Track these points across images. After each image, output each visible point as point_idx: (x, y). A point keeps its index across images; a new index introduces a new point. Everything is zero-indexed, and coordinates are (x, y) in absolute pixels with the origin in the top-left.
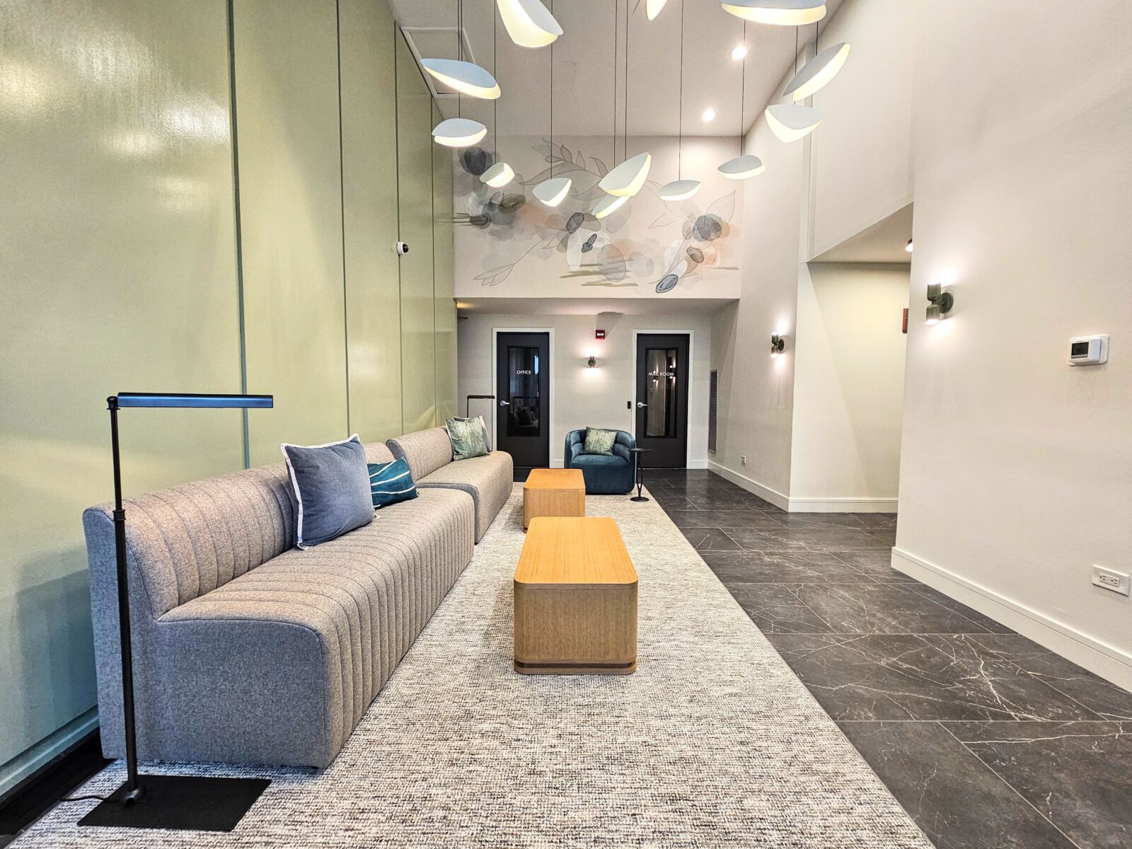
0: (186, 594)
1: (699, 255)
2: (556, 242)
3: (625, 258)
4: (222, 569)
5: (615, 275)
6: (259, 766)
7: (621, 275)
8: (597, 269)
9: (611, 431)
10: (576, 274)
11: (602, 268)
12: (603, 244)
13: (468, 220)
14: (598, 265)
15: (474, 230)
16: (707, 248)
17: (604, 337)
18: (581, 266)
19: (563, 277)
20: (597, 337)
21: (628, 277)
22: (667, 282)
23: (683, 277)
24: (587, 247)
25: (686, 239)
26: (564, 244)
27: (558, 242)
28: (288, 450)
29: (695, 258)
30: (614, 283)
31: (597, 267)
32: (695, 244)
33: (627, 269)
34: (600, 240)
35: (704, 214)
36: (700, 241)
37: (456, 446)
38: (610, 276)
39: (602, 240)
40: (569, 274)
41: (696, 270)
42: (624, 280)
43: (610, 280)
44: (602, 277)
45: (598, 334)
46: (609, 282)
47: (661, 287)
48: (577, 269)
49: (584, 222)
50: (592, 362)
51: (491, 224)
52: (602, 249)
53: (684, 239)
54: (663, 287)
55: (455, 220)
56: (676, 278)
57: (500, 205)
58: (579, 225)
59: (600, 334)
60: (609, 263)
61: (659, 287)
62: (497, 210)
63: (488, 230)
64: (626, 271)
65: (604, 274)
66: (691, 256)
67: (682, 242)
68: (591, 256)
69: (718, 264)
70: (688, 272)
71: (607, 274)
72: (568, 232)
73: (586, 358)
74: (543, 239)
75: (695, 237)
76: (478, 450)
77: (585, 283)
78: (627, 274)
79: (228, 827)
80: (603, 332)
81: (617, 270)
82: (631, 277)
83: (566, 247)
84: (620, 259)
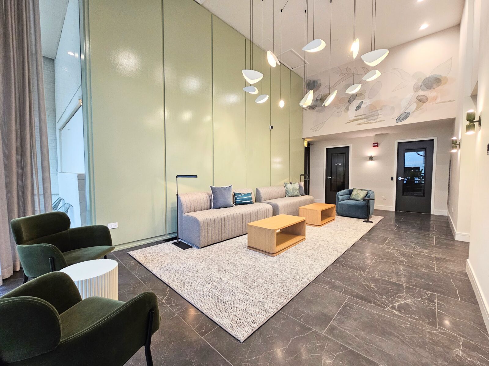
0: (188, 211)
1: (425, 98)
2: (344, 108)
3: (378, 109)
4: (195, 209)
5: (371, 118)
6: (191, 244)
7: (376, 117)
8: (363, 117)
9: (365, 190)
10: (353, 121)
11: (365, 116)
12: (367, 105)
13: (308, 108)
14: (364, 115)
15: (311, 111)
16: (430, 94)
17: (377, 146)
18: (355, 117)
19: (346, 123)
20: (373, 146)
21: (380, 118)
22: (403, 116)
23: (414, 112)
24: (358, 108)
25: (415, 92)
26: (347, 109)
27: (345, 108)
28: (211, 187)
29: (421, 101)
30: (372, 122)
31: (363, 116)
32: (421, 93)
33: (379, 114)
34: (365, 104)
35: (428, 76)
36: (426, 91)
37: (287, 192)
38: (369, 119)
39: (366, 103)
40: (350, 121)
41: (422, 107)
42: (377, 119)
43: (369, 120)
44: (366, 120)
45: (374, 145)
46: (369, 122)
47: (399, 119)
48: (353, 118)
49: (357, 97)
50: (371, 158)
51: (317, 107)
52: (366, 107)
53: (414, 92)
54: (400, 119)
55: (304, 109)
56: (409, 113)
57: (320, 99)
58: (355, 99)
59: (376, 145)
60: (369, 113)
61: (397, 120)
62: (319, 101)
63: (315, 110)
64: (378, 115)
65: (367, 118)
66: (419, 100)
67: (413, 94)
68: (360, 111)
69: (439, 100)
70: (417, 109)
71: (368, 118)
72: (349, 103)
73: (368, 157)
74: (338, 109)
75: (421, 90)
76: (295, 194)
77: (356, 124)
78: (379, 116)
79: (184, 249)
80: (377, 143)
81: (374, 115)
82: (381, 117)
83: (348, 110)
84: (376, 110)
